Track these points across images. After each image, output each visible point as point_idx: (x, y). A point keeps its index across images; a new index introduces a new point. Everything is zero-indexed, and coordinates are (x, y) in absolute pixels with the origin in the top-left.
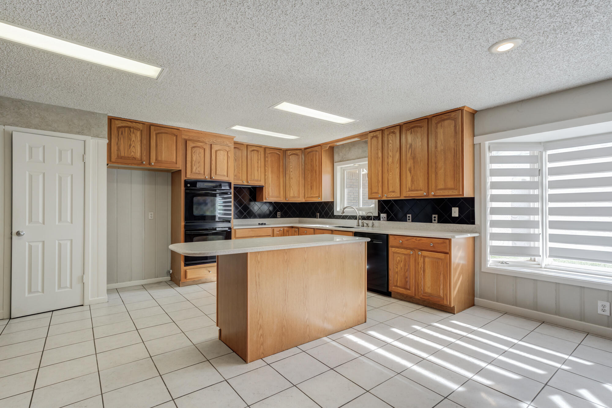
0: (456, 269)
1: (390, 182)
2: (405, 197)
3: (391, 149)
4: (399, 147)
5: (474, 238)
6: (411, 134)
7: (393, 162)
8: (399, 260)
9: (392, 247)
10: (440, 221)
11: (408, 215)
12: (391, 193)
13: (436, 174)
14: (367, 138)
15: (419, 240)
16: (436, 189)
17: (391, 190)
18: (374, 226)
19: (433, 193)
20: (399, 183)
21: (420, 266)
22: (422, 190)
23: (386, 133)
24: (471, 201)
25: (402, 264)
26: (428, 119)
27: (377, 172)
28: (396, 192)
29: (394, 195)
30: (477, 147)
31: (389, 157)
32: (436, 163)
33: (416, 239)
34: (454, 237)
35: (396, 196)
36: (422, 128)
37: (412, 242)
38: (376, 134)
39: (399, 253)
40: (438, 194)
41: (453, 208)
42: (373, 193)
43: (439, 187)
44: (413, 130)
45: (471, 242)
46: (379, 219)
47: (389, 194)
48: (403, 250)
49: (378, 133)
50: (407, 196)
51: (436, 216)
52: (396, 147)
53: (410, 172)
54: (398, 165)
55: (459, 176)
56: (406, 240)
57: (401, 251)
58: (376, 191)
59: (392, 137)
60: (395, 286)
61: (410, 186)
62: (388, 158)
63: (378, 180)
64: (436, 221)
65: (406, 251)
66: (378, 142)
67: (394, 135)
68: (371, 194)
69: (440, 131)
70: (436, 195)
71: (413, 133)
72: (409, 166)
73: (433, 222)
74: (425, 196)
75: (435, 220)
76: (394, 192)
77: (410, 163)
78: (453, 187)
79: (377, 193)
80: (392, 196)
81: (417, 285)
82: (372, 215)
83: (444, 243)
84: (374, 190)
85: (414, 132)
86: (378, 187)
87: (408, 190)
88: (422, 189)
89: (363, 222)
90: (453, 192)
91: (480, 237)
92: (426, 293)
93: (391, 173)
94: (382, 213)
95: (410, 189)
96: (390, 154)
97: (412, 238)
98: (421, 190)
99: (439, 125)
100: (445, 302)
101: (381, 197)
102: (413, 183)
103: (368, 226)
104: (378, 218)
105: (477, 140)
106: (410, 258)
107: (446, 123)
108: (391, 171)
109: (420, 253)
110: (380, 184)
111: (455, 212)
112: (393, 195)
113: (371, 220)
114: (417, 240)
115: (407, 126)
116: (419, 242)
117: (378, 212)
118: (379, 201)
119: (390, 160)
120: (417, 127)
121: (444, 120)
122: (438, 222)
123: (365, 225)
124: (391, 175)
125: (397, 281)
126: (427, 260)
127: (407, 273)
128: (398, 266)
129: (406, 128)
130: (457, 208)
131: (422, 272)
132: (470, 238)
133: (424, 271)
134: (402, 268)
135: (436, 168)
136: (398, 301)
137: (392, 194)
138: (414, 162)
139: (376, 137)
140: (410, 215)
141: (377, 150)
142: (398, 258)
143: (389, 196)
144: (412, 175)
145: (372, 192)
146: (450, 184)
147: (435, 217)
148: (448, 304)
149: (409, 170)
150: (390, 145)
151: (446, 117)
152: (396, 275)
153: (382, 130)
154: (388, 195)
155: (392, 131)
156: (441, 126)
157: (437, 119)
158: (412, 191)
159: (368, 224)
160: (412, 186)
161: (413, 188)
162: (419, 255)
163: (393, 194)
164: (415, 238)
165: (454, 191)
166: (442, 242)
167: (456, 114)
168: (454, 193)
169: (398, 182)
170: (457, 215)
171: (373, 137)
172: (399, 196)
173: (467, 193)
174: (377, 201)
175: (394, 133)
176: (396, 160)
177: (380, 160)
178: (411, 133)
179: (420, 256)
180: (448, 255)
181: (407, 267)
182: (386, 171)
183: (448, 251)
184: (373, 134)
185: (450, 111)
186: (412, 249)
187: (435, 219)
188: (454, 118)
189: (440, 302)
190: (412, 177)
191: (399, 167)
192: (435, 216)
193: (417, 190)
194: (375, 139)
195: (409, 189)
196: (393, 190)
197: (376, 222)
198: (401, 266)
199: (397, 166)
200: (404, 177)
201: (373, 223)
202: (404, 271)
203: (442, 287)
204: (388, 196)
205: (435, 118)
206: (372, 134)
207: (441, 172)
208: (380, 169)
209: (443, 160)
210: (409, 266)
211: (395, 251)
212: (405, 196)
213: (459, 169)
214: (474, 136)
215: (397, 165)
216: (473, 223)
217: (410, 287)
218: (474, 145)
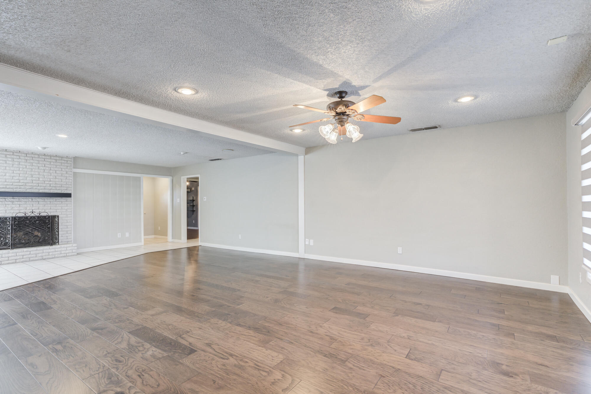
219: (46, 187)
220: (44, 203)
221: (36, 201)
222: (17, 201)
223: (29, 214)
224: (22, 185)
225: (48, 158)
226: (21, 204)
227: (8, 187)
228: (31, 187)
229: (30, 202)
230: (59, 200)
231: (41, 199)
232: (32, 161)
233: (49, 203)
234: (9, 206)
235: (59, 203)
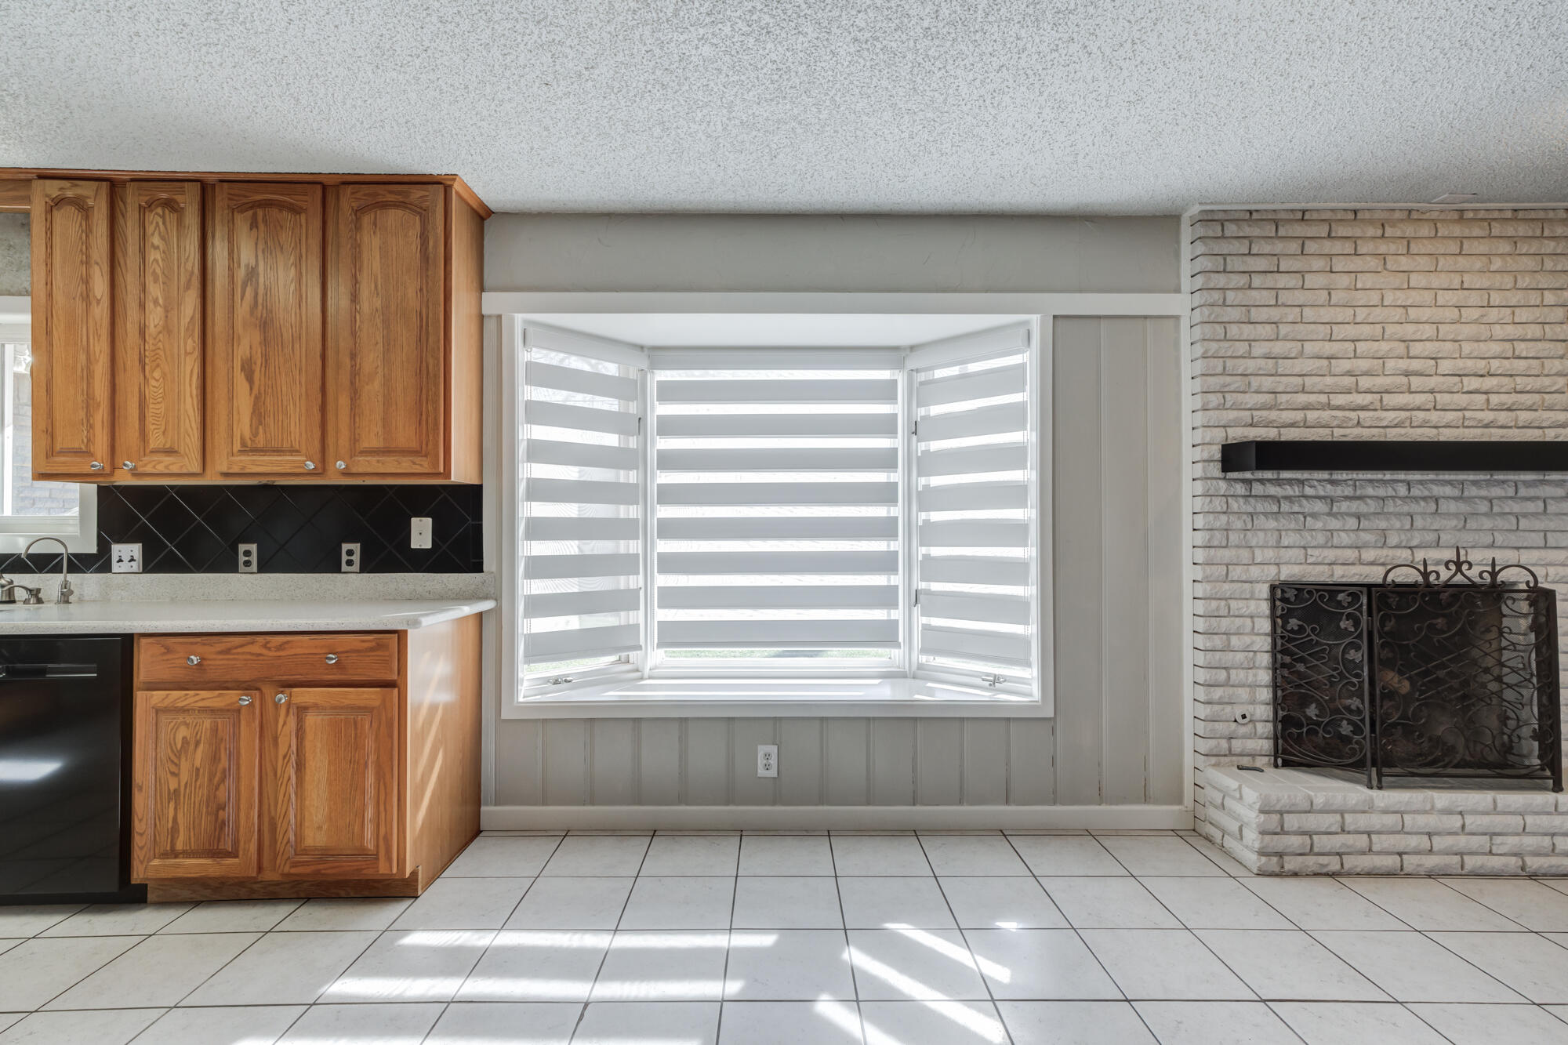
0: (421, 737)
1: (151, 410)
2: (226, 475)
3: (158, 271)
4: (197, 271)
5: (480, 615)
6: (251, 229)
7: (167, 329)
8: (184, 738)
9: (152, 687)
10: (371, 564)
11: (242, 548)
12: (156, 458)
13: (355, 394)
14: (27, 199)
15: (280, 648)
16: (354, 452)
17: (156, 440)
18: (71, 598)
19: (341, 465)
20: (198, 419)
21: (282, 750)
22: (298, 451)
23: (133, 199)
24: (471, 497)
25: (199, 755)
26: (324, 187)
27: (83, 357)
28: (182, 452)
29: (173, 464)
30: (490, 326)
31: (150, 305)
32: (353, 356)
33: (268, 643)
34: (416, 623)
35: (184, 471)
36: (300, 213)
37: (249, 657)
38: (79, 191)
39: (184, 710)
40: (361, 470)
41: (414, 520)
42: (62, 452)
43: (365, 444)
44: (260, 212)
45: (471, 629)
46: (106, 568)
47: (146, 459)
48: (204, 694)
49: (86, 190)
50: (236, 469)
51: (356, 547)
52: (182, 270)
53: (250, 379)
54: (193, 344)
55: (436, 410)
56: (221, 653)
57: (197, 698)
58: (76, 444)
59: (164, 223)
60: (165, 855)
61: (247, 434)
62: (142, 306)
63: (89, 397)
64: (356, 567)
65: (219, 696)
66: (88, 231)
67: (171, 217)
68: (51, 453)
69: (371, 242)
70: (354, 470)
71: (262, 227)
72: (242, 351)
73: (343, 570)
74: (310, 474)
75: (350, 563)
76: (170, 452)
77: (248, 343)
78: (414, 445)
79: (88, 453)
80: (160, 468)
81: (269, 826)
82: (60, 549)
83: (380, 646)
84: (67, 439)
85: (265, 221)
86: (91, 427)
87: (237, 446)
88: (297, 447)
89: (11, 582)
90: (414, 463)
91: (497, 611)
92: (306, 851)
93: (157, 374)
94: (119, 541)
95: (249, 443)
96: (155, 290)
97: (249, 638)
98: (294, 451)
99: (367, 220)
100: (382, 869)
101: (108, 470)
102: (260, 423)
103: (39, 601)
104: (99, 562)
105: (493, 303)
106: (237, 724)
107: (393, 217)
108: (158, 366)
109: (282, 698)
110: (101, 415)
111: (422, 533)
112: (167, 467)
113: (57, 569)
114: (269, 649)
115: (232, 192)
116: (278, 654)
117: (99, 536)
118: (103, 492)
119: (155, 317)
120: (281, 206)
121: (385, 206)
122: (363, 569)
123: (21, 594)
124: (157, 381)
125: (174, 830)
126: (311, 719)
127: (222, 786)
128: (177, 765)
129: (230, 199)
130: (430, 520)
131: (292, 772)
132: (467, 617)
133: (300, 766)
134: (198, 770)
135: (355, 373)
136: (180, 912)
137: (160, 462)
138: (265, 342)
139: (79, 204)
140: (253, 548)
141: (87, 263)
142: (183, 732)
143: (149, 469)
144: (255, 391)
145: (58, 447)
146: (405, 434)
147: (350, 553)
148: (395, 870)
149: (243, 369)
150: (153, 255)
151: (391, 198)
152: (172, 805)
153: (114, 185)
154: (145, 465)
155: (164, 196)
156: (375, 224)
157: (358, 195)
158: (256, 451)
159: (39, 590)
160: (255, 434)
161: (261, 442)
162: (277, 705)
163: (168, 460)
164: (261, 639)
165: (418, 460)
166: (374, 644)
167: (427, 194)
168: (417, 467)
169: (191, 412)
170: (428, 545)
171: (58, 203)
172: (196, 467)
173: (461, 472)
174: (92, 488)
175: (170, 205)
176: (185, 321)
177: (101, 312)
178: (254, 225)
179: (283, 712)
180: (396, 691)
181: (224, 762)
182: (129, 357)
183: (395, 677)
184: (61, 189)
185: (406, 179)
186: (246, 687)
187: (350, 558)
188: (421, 208)
189: (364, 872)
190: (257, 398)
191: (197, 353)
192: (352, 549)
193: (278, 451)
194: (70, 210)
195: (243, 444)
196: (168, 446)
197: (87, 583)
198: (197, 763)
199: (189, 349)
200: (219, 394)
201: (65, 585)
202: (210, 780)
203: (370, 813)
204: (141, 470)
205: (350, 189)
206: (53, 188)
207: (373, 390)
208: (101, 348)
209: (380, 346)
210: (235, 756)
211: (166, 703)
212: (225, 469)
213: (436, 385)
214: (482, 289)
215: (186, 344)
216: (478, 568)
217: (236, 842)
218: (481, 318)
219: (1468, 414)
220: (1463, 508)
221: (1426, 493)
222: (1347, 498)
223: (1445, 575)
224: (1363, 408)
225: (1477, 232)
226: (1366, 516)
227: (1312, 416)
228: (1403, 414)
229: (1399, 502)
230: (1532, 492)
231: (1450, 483)
232: (1405, 263)
233: (1483, 507)
234: (1319, 525)
235: (1531, 507)
